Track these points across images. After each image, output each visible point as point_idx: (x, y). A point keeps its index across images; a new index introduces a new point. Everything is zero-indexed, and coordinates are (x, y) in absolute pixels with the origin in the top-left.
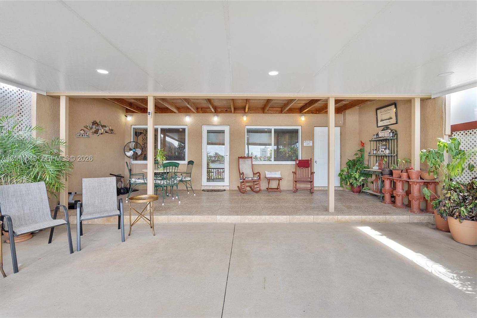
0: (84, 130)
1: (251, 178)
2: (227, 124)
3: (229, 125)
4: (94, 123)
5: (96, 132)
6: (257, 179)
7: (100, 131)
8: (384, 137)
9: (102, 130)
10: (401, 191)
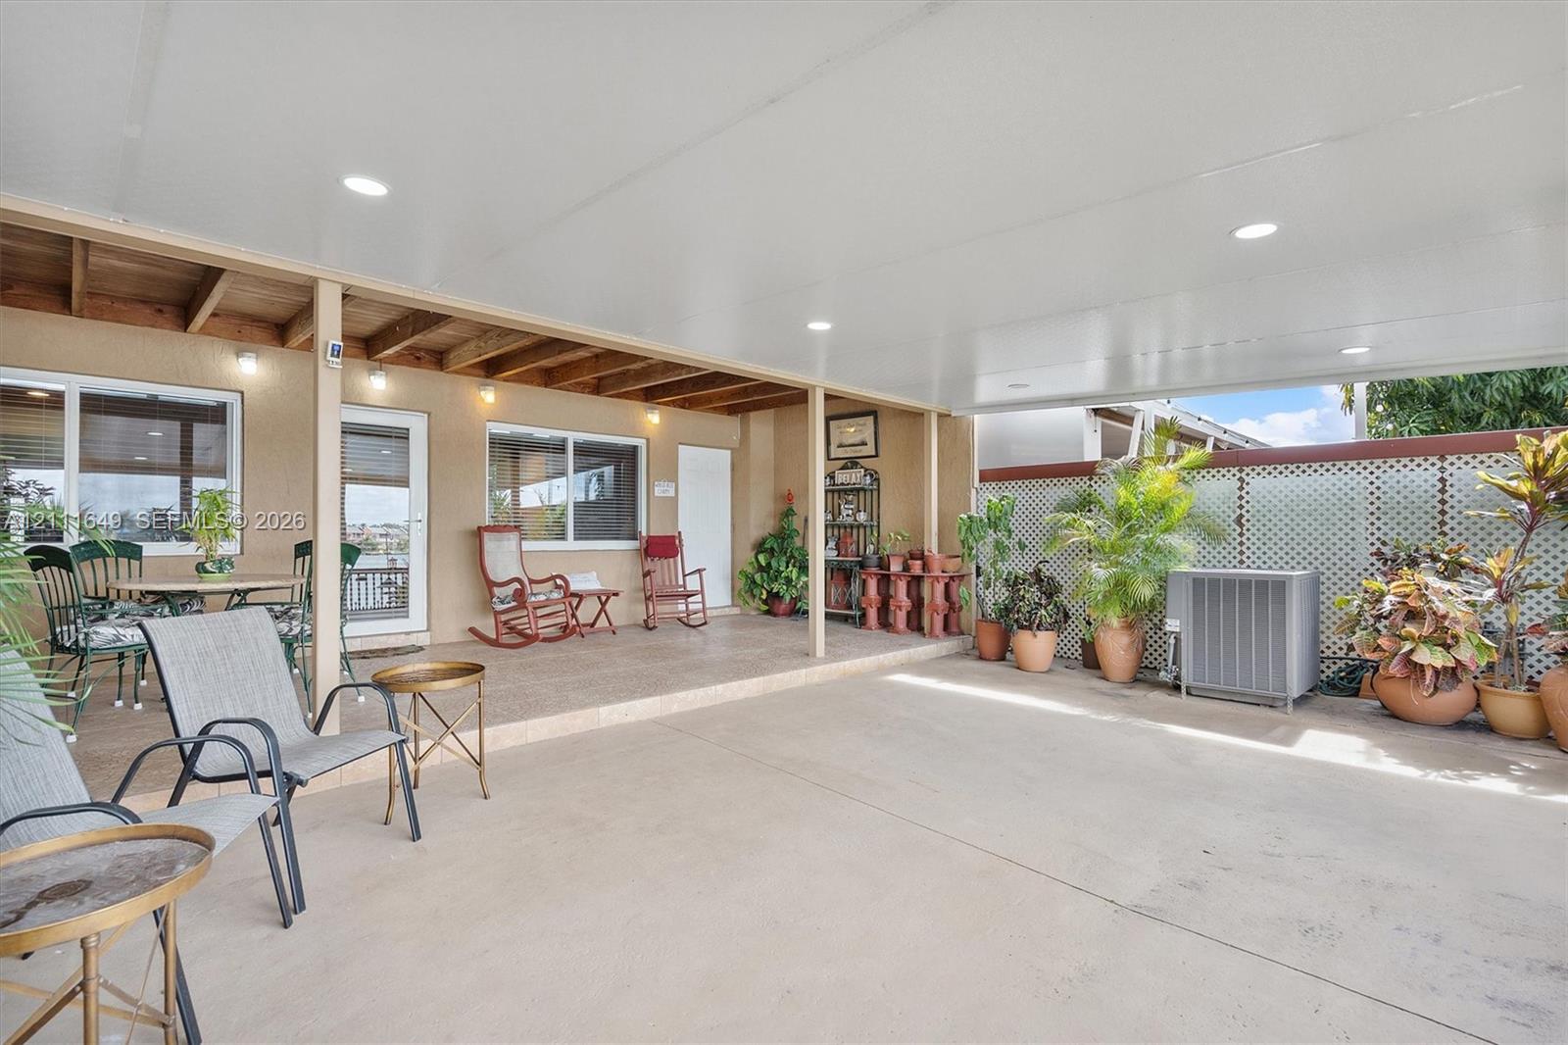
2: (421, 409)
3: (424, 412)
8: (848, 484)
10: (905, 598)
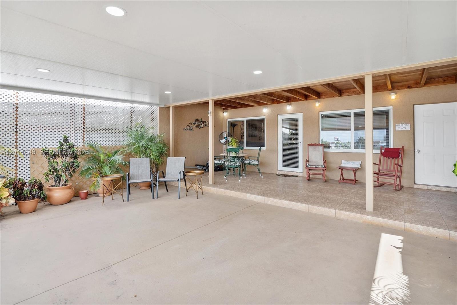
0: (189, 126)
1: (315, 166)
2: (300, 112)
3: (302, 113)
4: (197, 120)
5: (198, 126)
6: (322, 167)
7: (201, 125)
9: (203, 125)
